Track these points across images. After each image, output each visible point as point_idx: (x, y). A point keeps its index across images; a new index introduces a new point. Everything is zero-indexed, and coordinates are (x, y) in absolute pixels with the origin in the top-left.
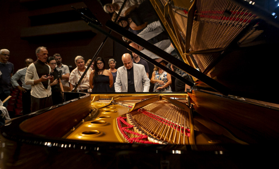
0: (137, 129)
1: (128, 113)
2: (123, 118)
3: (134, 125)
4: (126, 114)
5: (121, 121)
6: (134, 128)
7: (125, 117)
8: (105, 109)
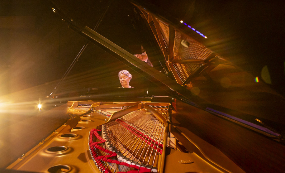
0: (108, 144)
1: (104, 125)
2: (97, 131)
3: (107, 140)
4: (101, 125)
5: (94, 134)
6: (106, 143)
7: (99, 129)
8: (82, 118)
